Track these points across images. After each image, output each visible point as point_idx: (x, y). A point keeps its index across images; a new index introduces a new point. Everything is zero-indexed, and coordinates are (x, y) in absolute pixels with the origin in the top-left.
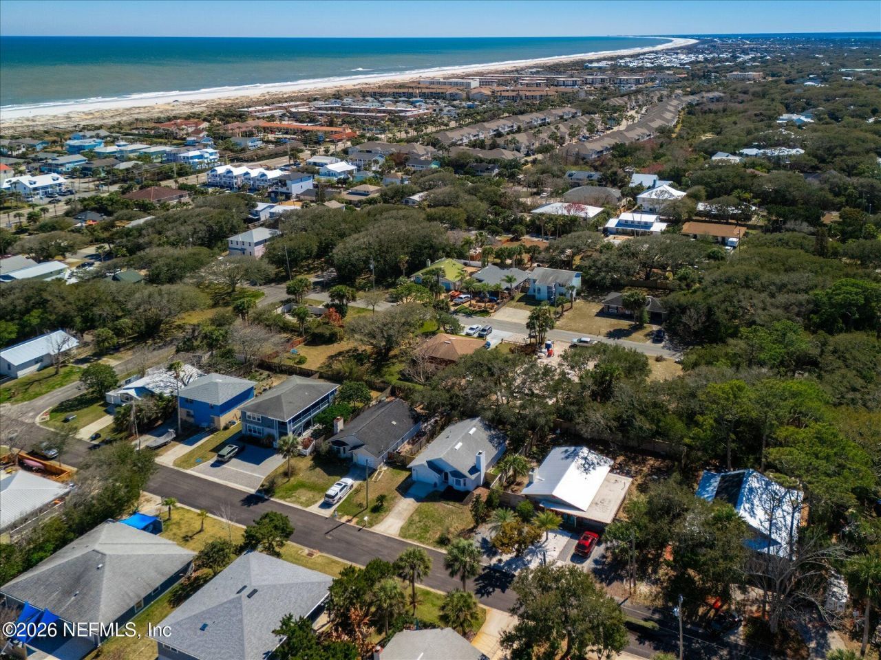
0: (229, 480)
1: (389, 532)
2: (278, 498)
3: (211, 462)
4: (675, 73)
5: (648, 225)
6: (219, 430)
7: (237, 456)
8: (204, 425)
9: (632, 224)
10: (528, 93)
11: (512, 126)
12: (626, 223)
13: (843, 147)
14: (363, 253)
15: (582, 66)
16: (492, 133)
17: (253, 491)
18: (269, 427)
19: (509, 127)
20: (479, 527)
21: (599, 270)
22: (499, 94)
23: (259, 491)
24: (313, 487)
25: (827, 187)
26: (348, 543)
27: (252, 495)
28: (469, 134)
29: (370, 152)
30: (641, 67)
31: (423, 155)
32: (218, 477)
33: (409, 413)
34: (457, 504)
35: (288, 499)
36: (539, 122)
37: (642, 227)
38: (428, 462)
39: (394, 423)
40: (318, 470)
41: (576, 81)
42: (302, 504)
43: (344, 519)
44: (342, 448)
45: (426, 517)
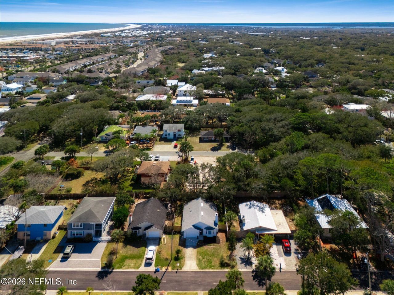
0: (79, 267)
1: (192, 269)
2: (117, 268)
3: (59, 259)
4: (144, 39)
5: (190, 101)
6: (50, 240)
7: (74, 251)
8: (39, 239)
9: (184, 101)
10: (86, 47)
11: (90, 62)
12: (181, 101)
13: (240, 65)
14: (72, 128)
15: (100, 35)
16: (82, 65)
17: (99, 269)
18: (88, 229)
19: (89, 62)
20: (233, 252)
21: (192, 122)
22: (71, 48)
23: (102, 268)
24: (132, 257)
25: (246, 80)
26: (177, 281)
27: (100, 272)
28: (72, 66)
29: (22, 77)
30: (127, 36)
31: (54, 78)
32: (71, 267)
33: (161, 204)
34: (215, 244)
35: (123, 268)
36: (101, 60)
37: (188, 102)
38: (193, 226)
39: (158, 210)
40: (128, 247)
41: (103, 42)
42: (133, 268)
43: (164, 269)
44: (138, 231)
45: (205, 255)
